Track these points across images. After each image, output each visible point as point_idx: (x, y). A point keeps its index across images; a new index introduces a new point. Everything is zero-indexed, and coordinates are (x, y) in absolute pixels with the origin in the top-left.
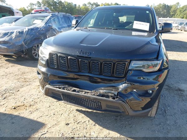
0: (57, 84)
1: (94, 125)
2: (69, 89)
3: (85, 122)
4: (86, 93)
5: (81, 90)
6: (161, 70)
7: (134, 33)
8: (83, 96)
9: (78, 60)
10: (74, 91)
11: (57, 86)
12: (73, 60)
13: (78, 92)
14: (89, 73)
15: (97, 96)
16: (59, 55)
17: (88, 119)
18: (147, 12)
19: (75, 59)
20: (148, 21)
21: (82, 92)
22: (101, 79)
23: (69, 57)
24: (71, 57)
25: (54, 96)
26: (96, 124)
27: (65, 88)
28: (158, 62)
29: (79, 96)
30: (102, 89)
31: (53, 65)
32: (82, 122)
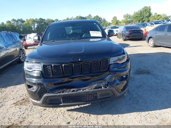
0: (55, 90)
1: (90, 116)
2: (69, 91)
3: (81, 116)
4: (83, 90)
5: (79, 89)
6: (127, 61)
7: (91, 40)
8: (83, 93)
9: (71, 66)
10: (73, 91)
11: (56, 92)
12: (67, 66)
13: (76, 91)
14: (81, 74)
15: (94, 89)
16: (53, 65)
17: (82, 113)
18: (95, 24)
19: (68, 66)
20: (98, 30)
21: (80, 90)
22: (91, 76)
23: (63, 65)
24: (65, 65)
25: (51, 102)
26: (90, 115)
27: (64, 91)
28: (125, 55)
29: (79, 94)
30: (94, 84)
31: (48, 75)
32: (79, 117)
